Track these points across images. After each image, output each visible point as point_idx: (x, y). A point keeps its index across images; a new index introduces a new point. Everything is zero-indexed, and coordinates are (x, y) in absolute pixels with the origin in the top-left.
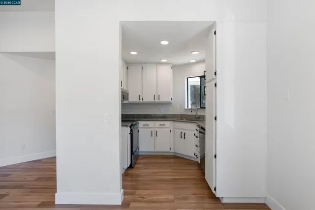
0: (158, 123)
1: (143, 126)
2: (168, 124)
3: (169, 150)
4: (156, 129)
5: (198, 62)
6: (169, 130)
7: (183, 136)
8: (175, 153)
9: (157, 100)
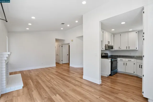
0: (127, 59)
1: (119, 60)
2: (132, 60)
3: (133, 73)
6: (133, 63)
7: (141, 67)
8: (137, 75)
9: (128, 49)
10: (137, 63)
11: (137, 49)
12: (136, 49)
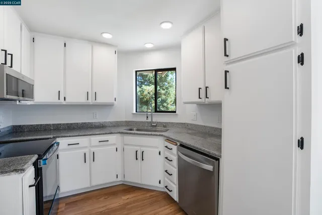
0: (95, 139)
2: (112, 138)
3: (114, 179)
4: (93, 150)
5: (158, 49)
6: (114, 147)
7: (140, 156)
8: (125, 181)
9: (91, 101)
10: (126, 145)
12: (115, 103)
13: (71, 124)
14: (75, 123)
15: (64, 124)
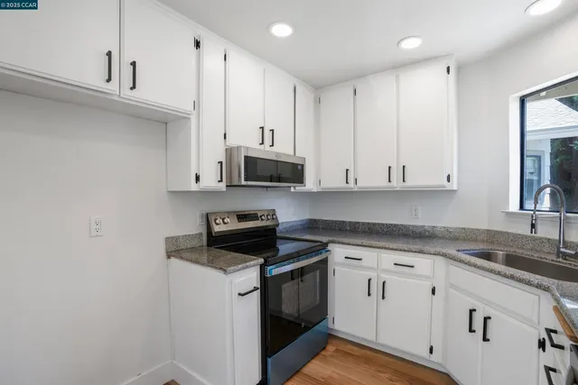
2: (424, 264)
4: (385, 277)
9: (397, 183)
10: (452, 286)
11: (454, 185)
12: (449, 186)
13: (374, 224)
14: (379, 224)
15: (363, 224)
